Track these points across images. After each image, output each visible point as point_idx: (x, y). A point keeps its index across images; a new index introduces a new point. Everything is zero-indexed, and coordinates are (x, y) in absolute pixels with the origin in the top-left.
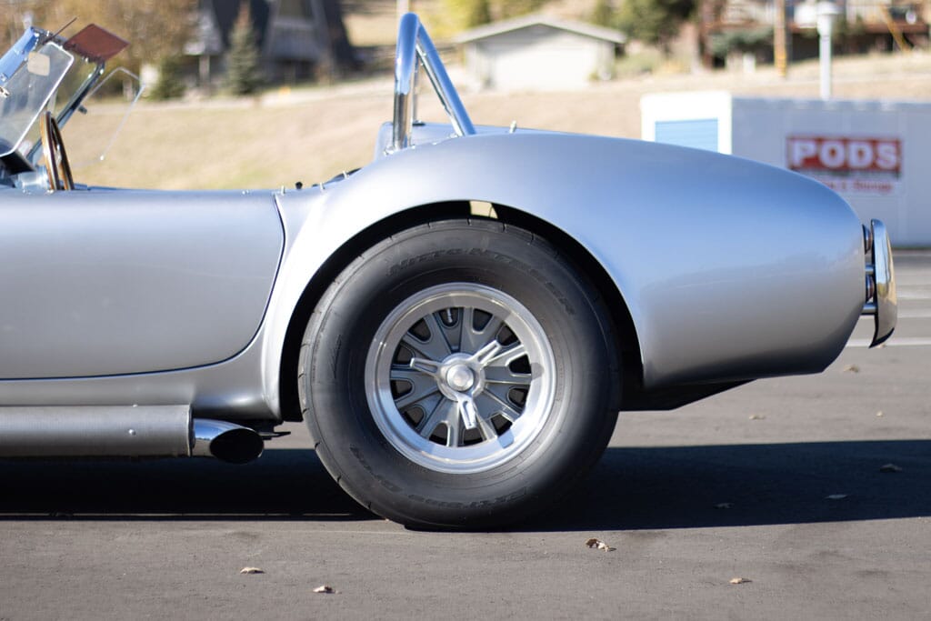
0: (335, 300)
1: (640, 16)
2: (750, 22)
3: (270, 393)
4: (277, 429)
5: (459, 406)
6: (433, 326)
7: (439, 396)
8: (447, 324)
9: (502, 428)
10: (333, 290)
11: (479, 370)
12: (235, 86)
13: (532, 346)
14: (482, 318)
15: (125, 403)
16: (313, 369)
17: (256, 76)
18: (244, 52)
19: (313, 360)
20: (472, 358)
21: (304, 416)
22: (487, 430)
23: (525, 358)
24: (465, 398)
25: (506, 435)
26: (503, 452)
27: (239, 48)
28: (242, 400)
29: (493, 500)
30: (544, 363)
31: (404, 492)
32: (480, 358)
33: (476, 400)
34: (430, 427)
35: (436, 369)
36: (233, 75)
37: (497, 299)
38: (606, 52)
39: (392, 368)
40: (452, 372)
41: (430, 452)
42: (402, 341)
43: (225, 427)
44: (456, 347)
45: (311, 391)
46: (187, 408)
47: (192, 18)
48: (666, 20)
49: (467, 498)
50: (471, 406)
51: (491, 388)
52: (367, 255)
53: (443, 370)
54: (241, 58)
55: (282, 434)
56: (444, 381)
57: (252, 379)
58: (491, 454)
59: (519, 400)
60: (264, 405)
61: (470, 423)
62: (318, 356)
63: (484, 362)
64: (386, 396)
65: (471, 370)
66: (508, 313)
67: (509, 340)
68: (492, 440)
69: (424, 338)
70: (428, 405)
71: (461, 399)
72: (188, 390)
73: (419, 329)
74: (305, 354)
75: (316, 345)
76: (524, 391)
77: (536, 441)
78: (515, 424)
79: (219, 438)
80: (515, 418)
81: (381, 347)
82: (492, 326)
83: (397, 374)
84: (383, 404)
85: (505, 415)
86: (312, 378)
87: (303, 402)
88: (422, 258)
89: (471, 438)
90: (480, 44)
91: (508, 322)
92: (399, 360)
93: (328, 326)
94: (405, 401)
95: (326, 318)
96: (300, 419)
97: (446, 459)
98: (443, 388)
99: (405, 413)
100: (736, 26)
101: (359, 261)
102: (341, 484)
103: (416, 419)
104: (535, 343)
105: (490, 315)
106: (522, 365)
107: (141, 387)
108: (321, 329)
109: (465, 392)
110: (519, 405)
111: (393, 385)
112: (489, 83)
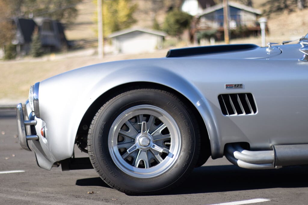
1: (171, 27)
2: (209, 28)
12: (34, 54)
17: (41, 51)
36: (33, 51)
38: (159, 39)
47: (13, 32)
48: (179, 28)
54: (36, 45)
90: (117, 38)
100: (204, 29)
112: (120, 51)
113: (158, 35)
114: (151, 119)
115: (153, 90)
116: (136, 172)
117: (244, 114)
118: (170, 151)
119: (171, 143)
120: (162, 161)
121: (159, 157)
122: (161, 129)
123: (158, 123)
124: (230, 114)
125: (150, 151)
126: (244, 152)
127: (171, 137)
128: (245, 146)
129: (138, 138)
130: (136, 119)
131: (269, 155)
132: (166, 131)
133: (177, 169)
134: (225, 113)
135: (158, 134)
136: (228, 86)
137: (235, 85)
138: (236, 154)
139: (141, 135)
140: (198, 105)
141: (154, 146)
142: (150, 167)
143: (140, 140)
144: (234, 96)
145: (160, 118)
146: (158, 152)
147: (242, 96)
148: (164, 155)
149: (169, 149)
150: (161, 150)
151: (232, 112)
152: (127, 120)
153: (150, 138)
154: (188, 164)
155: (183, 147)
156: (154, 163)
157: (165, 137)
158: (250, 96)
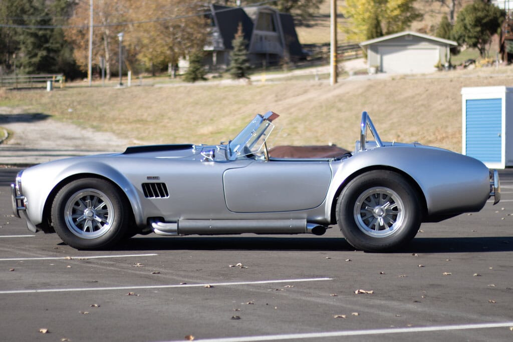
0: (345, 191)
3: (328, 216)
4: (329, 226)
5: (379, 219)
6: (372, 198)
7: (373, 217)
8: (375, 198)
9: (390, 225)
10: (345, 189)
11: (384, 210)
13: (398, 204)
14: (385, 196)
15: (289, 219)
16: (340, 209)
17: (246, 65)
18: (240, 50)
19: (340, 207)
20: (382, 207)
21: (337, 222)
22: (386, 226)
23: (396, 207)
24: (380, 217)
25: (391, 227)
26: (391, 232)
27: (236, 49)
28: (319, 218)
29: (388, 245)
30: (401, 208)
31: (364, 242)
32: (385, 207)
33: (383, 218)
34: (371, 225)
35: (373, 210)
37: (389, 191)
39: (361, 209)
40: (377, 210)
41: (371, 232)
42: (364, 203)
43: (316, 225)
44: (378, 204)
45: (339, 215)
46: (306, 220)
47: (208, 30)
49: (381, 244)
50: (382, 220)
51: (387, 215)
52: (355, 179)
53: (374, 210)
54: (237, 54)
55: (330, 228)
56: (375, 213)
57: (323, 212)
58: (388, 232)
59: (395, 218)
60: (326, 219)
61: (382, 224)
62: (342, 206)
63: (386, 208)
64: (359, 216)
65: (382, 210)
66: (392, 195)
67: (392, 202)
68: (388, 229)
69: (370, 201)
70: (370, 220)
71: (379, 218)
72: (305, 215)
73: (368, 199)
74: (338, 206)
75: (341, 203)
76: (396, 216)
77: (399, 229)
78: (394, 225)
79: (314, 228)
80: (394, 223)
81: (358, 204)
82: (388, 198)
83: (362, 211)
84: (358, 218)
85: (391, 222)
86: (340, 211)
87: (337, 218)
88: (369, 180)
89: (382, 228)
91: (392, 197)
92: (363, 207)
93: (344, 197)
94: (364, 218)
95: (344, 196)
96: (336, 223)
97: (375, 234)
98: (374, 215)
99: (364, 221)
101: (352, 181)
102: (348, 241)
103: (367, 223)
104: (399, 203)
105: (387, 195)
106: (396, 209)
107: (292, 214)
108: (342, 199)
109: (380, 216)
110: (395, 220)
111: (361, 214)
113: (445, 45)
114: (95, 199)
115: (96, 179)
116: (85, 235)
117: (160, 197)
118: (107, 221)
119: (108, 216)
120: (102, 228)
121: (99, 225)
122: (102, 205)
123: (100, 201)
124: (150, 197)
125: (93, 221)
126: (160, 224)
127: (109, 211)
128: (161, 220)
129: (85, 211)
130: (84, 199)
131: (174, 226)
132: (105, 207)
133: (110, 233)
134: (146, 196)
135: (99, 209)
136: (149, 178)
137: (153, 177)
138: (154, 225)
139: (87, 209)
140: (125, 190)
141: (95, 217)
142: (93, 231)
143: (87, 212)
144: (153, 184)
145: (102, 198)
146: (98, 222)
147: (158, 184)
148: (103, 224)
149: (107, 219)
150: (100, 220)
151: (152, 196)
152: (79, 199)
153: (94, 212)
154: (117, 230)
155: (115, 218)
156: (96, 228)
157: (104, 211)
158: (164, 185)
